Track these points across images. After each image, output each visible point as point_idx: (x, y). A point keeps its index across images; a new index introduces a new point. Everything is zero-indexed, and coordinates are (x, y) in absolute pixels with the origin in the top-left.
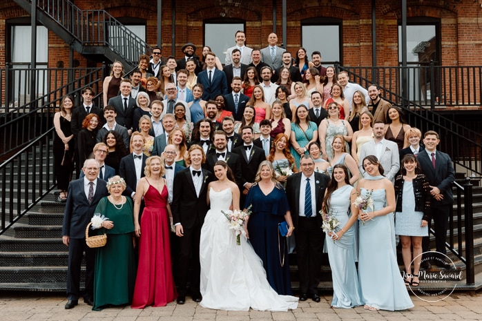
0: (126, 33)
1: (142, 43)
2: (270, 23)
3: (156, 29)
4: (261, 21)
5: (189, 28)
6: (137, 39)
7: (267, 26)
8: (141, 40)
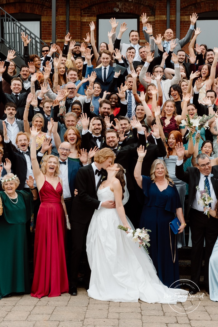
0: (21, 29)
1: (37, 39)
2: (164, 18)
3: (51, 25)
4: (154, 16)
6: (32, 35)
7: (160, 21)
8: (36, 37)
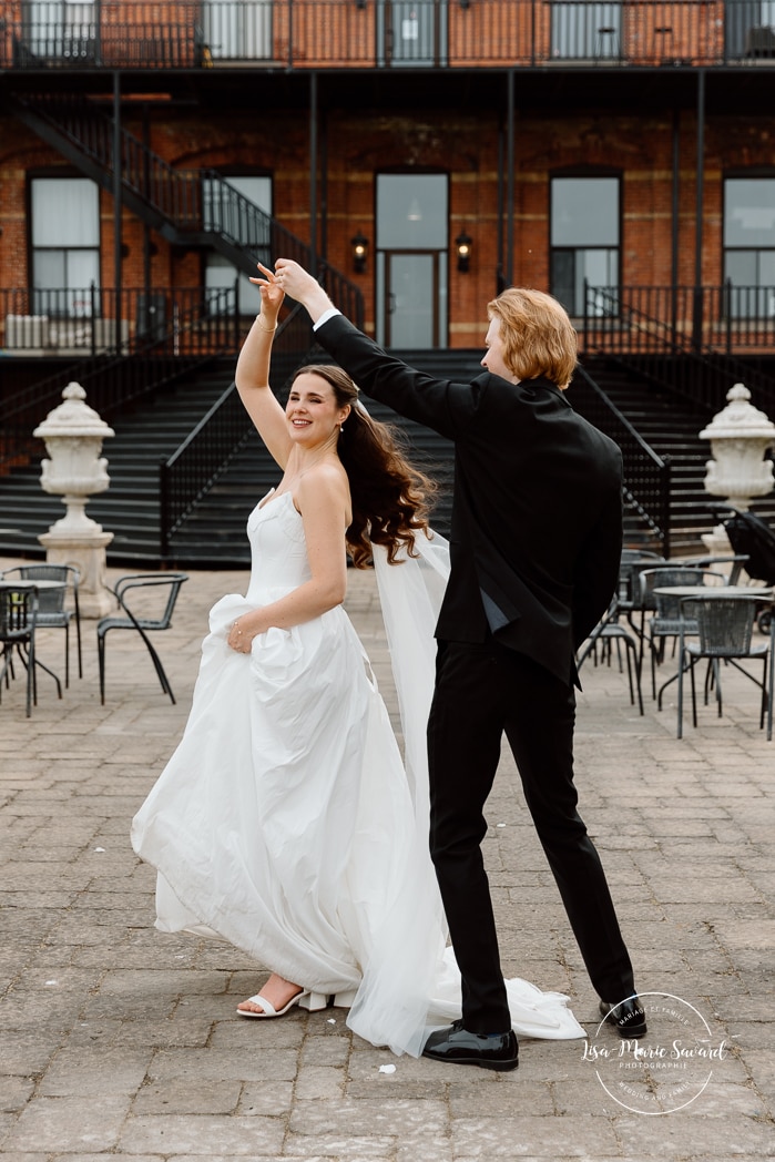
4: (478, 172)
5: (349, 186)
